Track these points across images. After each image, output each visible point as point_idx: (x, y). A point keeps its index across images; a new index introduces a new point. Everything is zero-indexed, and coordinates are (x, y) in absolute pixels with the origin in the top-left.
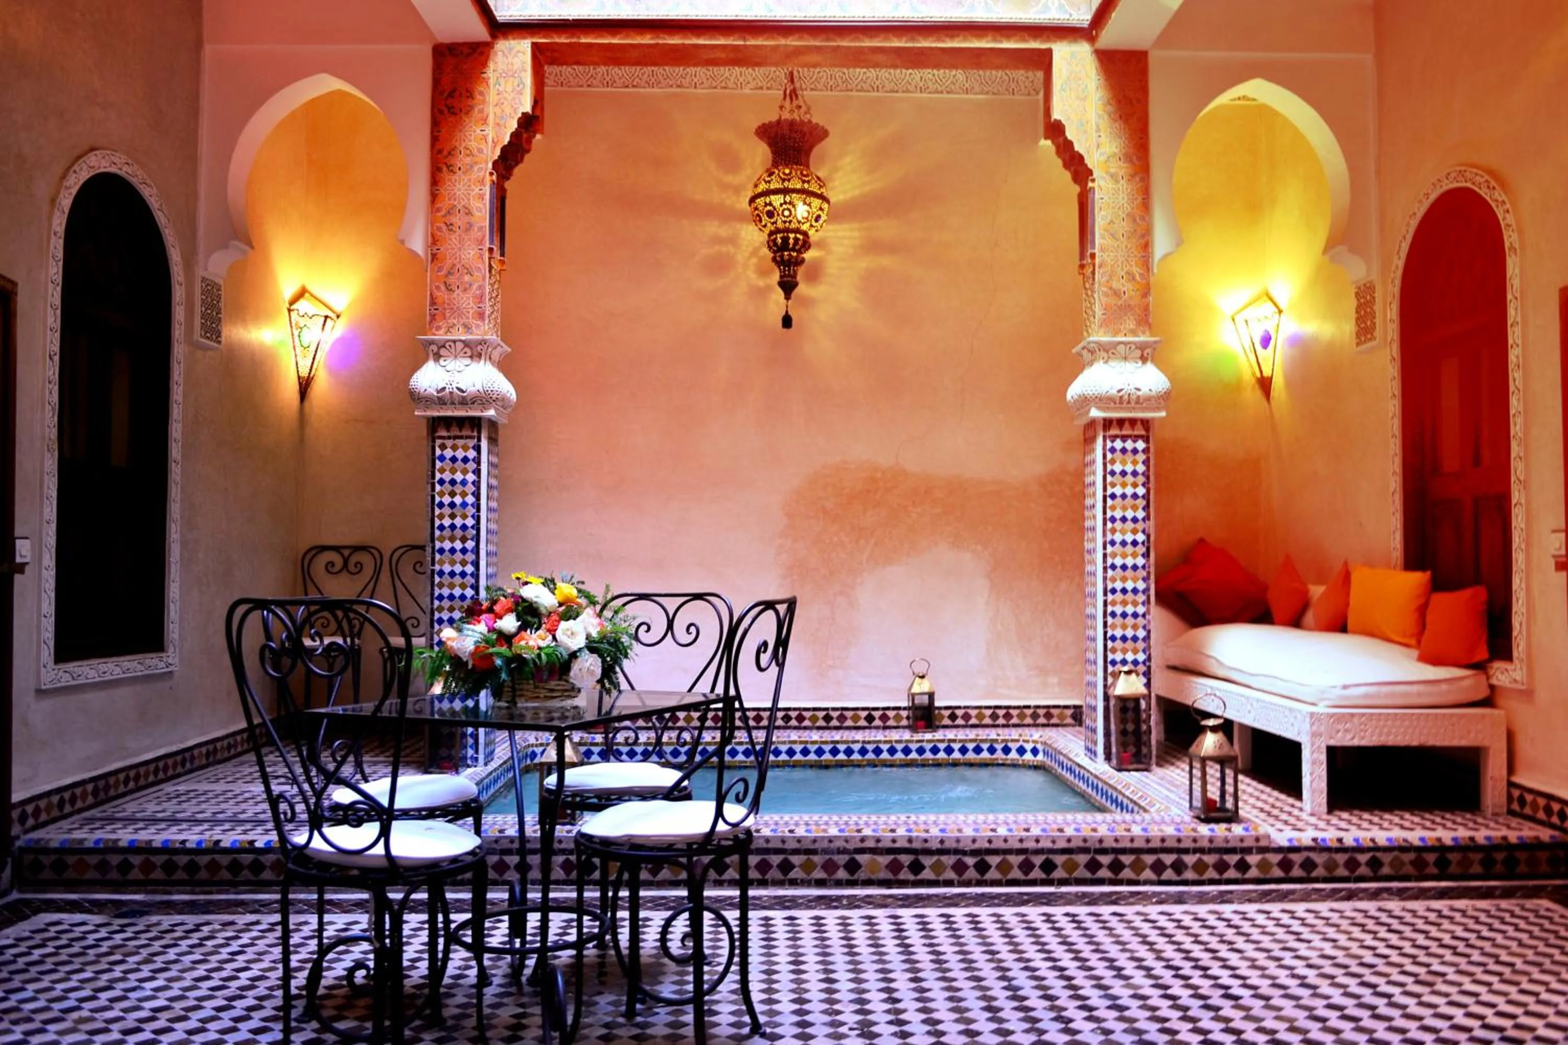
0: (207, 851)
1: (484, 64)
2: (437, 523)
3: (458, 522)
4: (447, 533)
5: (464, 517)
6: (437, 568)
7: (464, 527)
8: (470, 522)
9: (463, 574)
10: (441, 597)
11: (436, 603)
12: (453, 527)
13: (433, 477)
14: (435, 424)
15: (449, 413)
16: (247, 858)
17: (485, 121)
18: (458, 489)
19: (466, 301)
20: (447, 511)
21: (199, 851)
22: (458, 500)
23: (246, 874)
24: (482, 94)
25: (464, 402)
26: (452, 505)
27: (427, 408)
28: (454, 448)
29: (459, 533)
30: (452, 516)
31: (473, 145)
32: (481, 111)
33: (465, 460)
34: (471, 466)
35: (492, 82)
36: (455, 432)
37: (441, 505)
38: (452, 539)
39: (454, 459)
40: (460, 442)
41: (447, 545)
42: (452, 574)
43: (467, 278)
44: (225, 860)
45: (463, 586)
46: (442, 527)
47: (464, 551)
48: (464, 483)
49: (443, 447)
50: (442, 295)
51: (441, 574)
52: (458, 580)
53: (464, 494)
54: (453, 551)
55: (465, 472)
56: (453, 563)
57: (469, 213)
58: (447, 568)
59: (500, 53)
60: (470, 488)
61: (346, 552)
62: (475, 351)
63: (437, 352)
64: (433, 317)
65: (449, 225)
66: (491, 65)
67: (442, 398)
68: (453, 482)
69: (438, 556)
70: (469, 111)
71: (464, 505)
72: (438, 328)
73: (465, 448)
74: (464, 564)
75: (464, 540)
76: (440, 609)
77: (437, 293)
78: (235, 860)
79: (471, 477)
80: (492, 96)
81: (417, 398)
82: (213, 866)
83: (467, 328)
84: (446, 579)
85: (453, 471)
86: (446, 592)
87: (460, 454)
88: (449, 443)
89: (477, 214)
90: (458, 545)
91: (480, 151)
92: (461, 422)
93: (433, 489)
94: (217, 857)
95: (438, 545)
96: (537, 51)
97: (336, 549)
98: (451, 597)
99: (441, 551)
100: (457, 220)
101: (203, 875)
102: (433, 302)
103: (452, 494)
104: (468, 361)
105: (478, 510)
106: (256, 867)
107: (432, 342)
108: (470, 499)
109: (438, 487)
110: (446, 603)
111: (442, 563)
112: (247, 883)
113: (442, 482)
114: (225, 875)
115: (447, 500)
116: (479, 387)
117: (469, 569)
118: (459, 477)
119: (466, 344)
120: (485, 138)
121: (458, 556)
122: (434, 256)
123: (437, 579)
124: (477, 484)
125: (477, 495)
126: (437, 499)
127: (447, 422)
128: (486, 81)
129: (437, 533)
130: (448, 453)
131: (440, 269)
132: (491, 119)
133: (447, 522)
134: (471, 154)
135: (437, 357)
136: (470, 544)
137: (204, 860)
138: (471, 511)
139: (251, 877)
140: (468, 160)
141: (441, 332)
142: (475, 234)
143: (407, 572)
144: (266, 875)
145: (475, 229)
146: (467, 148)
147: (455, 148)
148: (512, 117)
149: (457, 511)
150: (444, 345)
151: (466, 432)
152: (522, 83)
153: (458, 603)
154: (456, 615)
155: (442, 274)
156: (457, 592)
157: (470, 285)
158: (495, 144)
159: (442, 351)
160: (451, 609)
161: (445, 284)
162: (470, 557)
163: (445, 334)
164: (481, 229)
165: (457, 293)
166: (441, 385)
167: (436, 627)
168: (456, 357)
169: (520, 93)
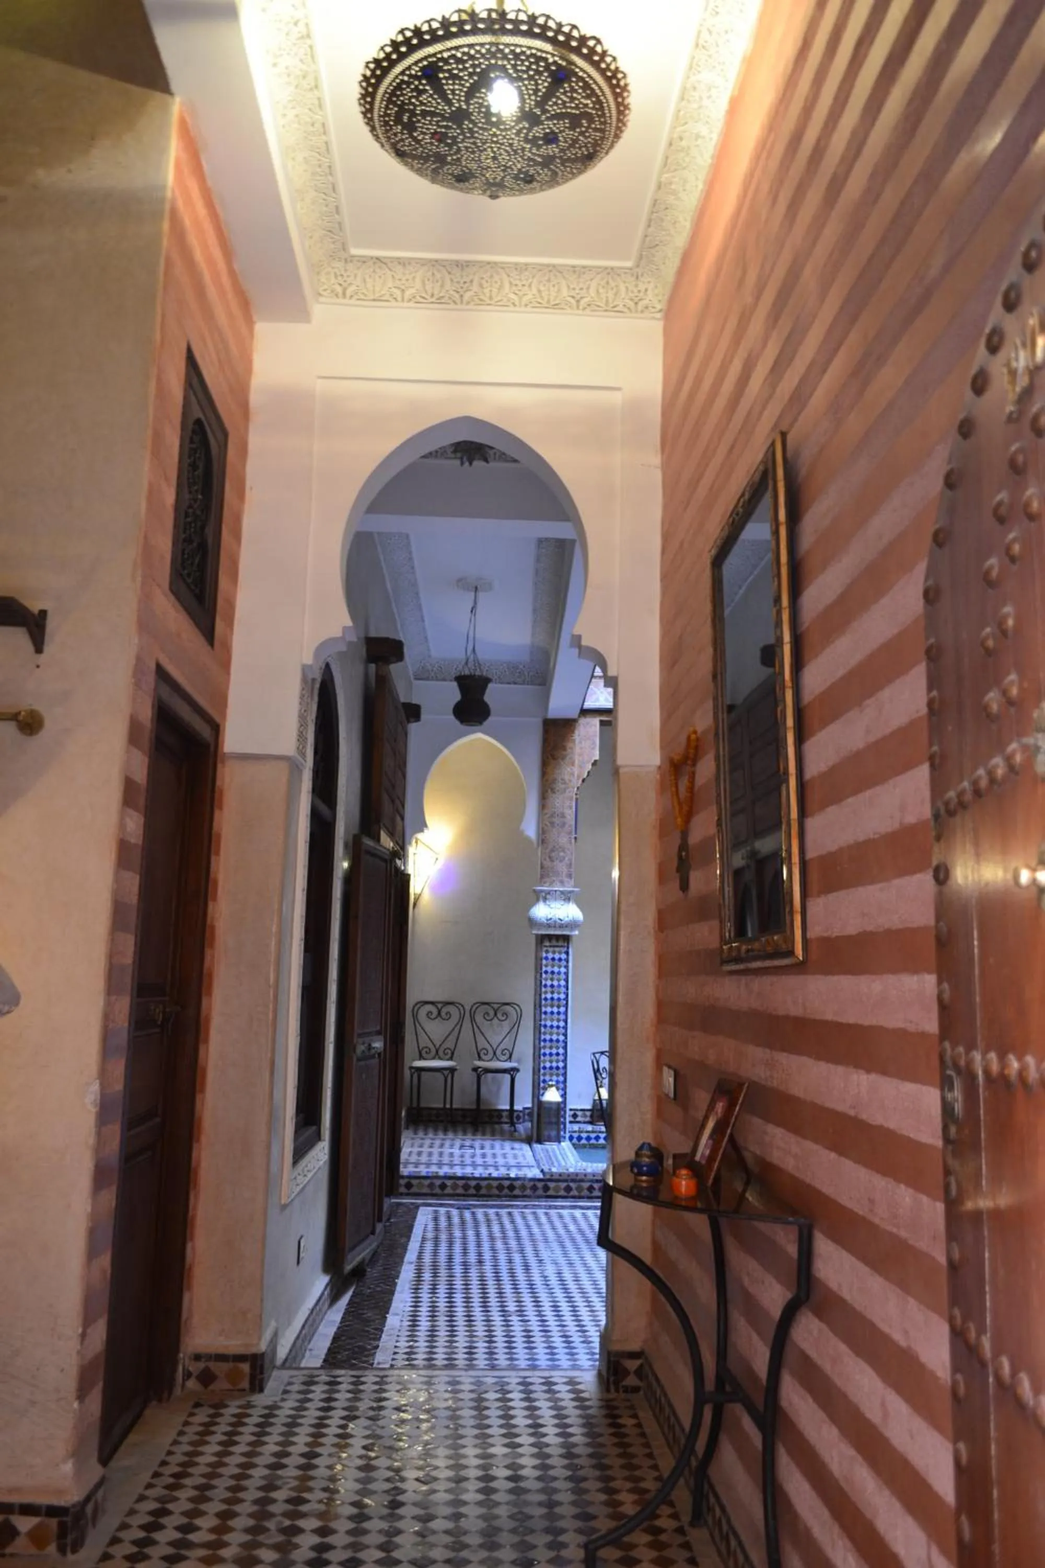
0: (485, 1179)
1: (573, 732)
2: (543, 996)
3: (556, 996)
4: (549, 1002)
5: (559, 993)
6: (543, 1023)
7: (559, 999)
8: (562, 996)
9: (558, 1027)
10: (545, 1040)
11: (542, 1044)
12: (552, 999)
13: (541, 969)
14: (542, 939)
15: (552, 933)
16: (507, 1183)
17: (573, 764)
18: (555, 976)
19: (562, 868)
20: (549, 989)
21: (481, 1179)
22: (555, 983)
23: (506, 1191)
24: (571, 748)
25: (561, 926)
26: (552, 986)
27: (539, 929)
28: (554, 952)
29: (556, 1003)
30: (552, 993)
31: (567, 778)
32: (571, 758)
33: (560, 960)
34: (564, 963)
35: (577, 742)
36: (554, 943)
37: (545, 986)
38: (552, 1006)
39: (553, 959)
40: (557, 949)
41: (549, 1009)
42: (552, 1027)
43: (562, 854)
44: (495, 1183)
45: (558, 1034)
46: (546, 999)
47: (559, 1013)
48: (559, 973)
49: (547, 952)
50: (547, 863)
51: (545, 1026)
52: (555, 1030)
53: (559, 980)
54: (552, 1013)
55: (560, 967)
56: (552, 1020)
57: (563, 816)
58: (549, 1023)
59: (582, 726)
60: (563, 976)
61: (440, 1006)
62: (567, 897)
63: (545, 897)
64: (542, 877)
65: (552, 824)
66: (577, 732)
67: (550, 924)
68: (553, 973)
69: (543, 1016)
70: (563, 758)
71: (559, 986)
72: (545, 883)
73: (560, 953)
74: (558, 1020)
75: (559, 1007)
76: (544, 1047)
77: (545, 863)
78: (500, 1184)
79: (563, 970)
80: (577, 750)
81: (532, 922)
82: (489, 1187)
83: (562, 882)
84: (548, 1029)
85: (553, 966)
86: (548, 1037)
87: (557, 956)
88: (551, 949)
89: (568, 817)
90: (555, 1010)
91: (570, 781)
92: (558, 937)
93: (541, 976)
94: (491, 1182)
95: (543, 1009)
96: (602, 723)
97: (432, 1003)
98: (551, 1040)
99: (545, 1013)
100: (556, 820)
101: (483, 1191)
102: (542, 867)
103: (552, 980)
104: (562, 902)
105: (567, 989)
106: (512, 1188)
107: (542, 891)
108: (563, 983)
109: (544, 976)
110: (548, 1044)
111: (546, 1020)
112: (506, 1196)
113: (546, 972)
114: (496, 1192)
115: (549, 983)
116: (571, 917)
117: (562, 1024)
118: (556, 969)
119: (562, 892)
120: (573, 774)
121: (555, 1016)
122: (543, 841)
123: (543, 1030)
124: (567, 974)
125: (567, 981)
126: (544, 982)
127: (550, 937)
128: (574, 741)
129: (543, 1002)
130: (550, 956)
131: (546, 848)
132: (577, 762)
133: (549, 996)
134: (565, 783)
135: (545, 899)
136: (562, 1009)
137: (484, 1183)
138: (563, 990)
139: (509, 1193)
140: (563, 786)
141: (547, 884)
142: (567, 828)
143: (479, 1018)
144: (517, 1192)
145: (567, 826)
146: (562, 779)
147: (555, 780)
148: (588, 762)
149: (556, 989)
150: (549, 893)
151: (560, 943)
152: (594, 743)
153: (554, 1044)
154: (554, 1051)
155: (547, 851)
156: (555, 1037)
157: (564, 858)
158: (579, 777)
159: (548, 897)
160: (551, 1048)
161: (550, 857)
162: (562, 1017)
163: (550, 886)
164: (570, 826)
165: (556, 863)
166: (549, 917)
167: (542, 1058)
168: (556, 900)
169: (593, 749)
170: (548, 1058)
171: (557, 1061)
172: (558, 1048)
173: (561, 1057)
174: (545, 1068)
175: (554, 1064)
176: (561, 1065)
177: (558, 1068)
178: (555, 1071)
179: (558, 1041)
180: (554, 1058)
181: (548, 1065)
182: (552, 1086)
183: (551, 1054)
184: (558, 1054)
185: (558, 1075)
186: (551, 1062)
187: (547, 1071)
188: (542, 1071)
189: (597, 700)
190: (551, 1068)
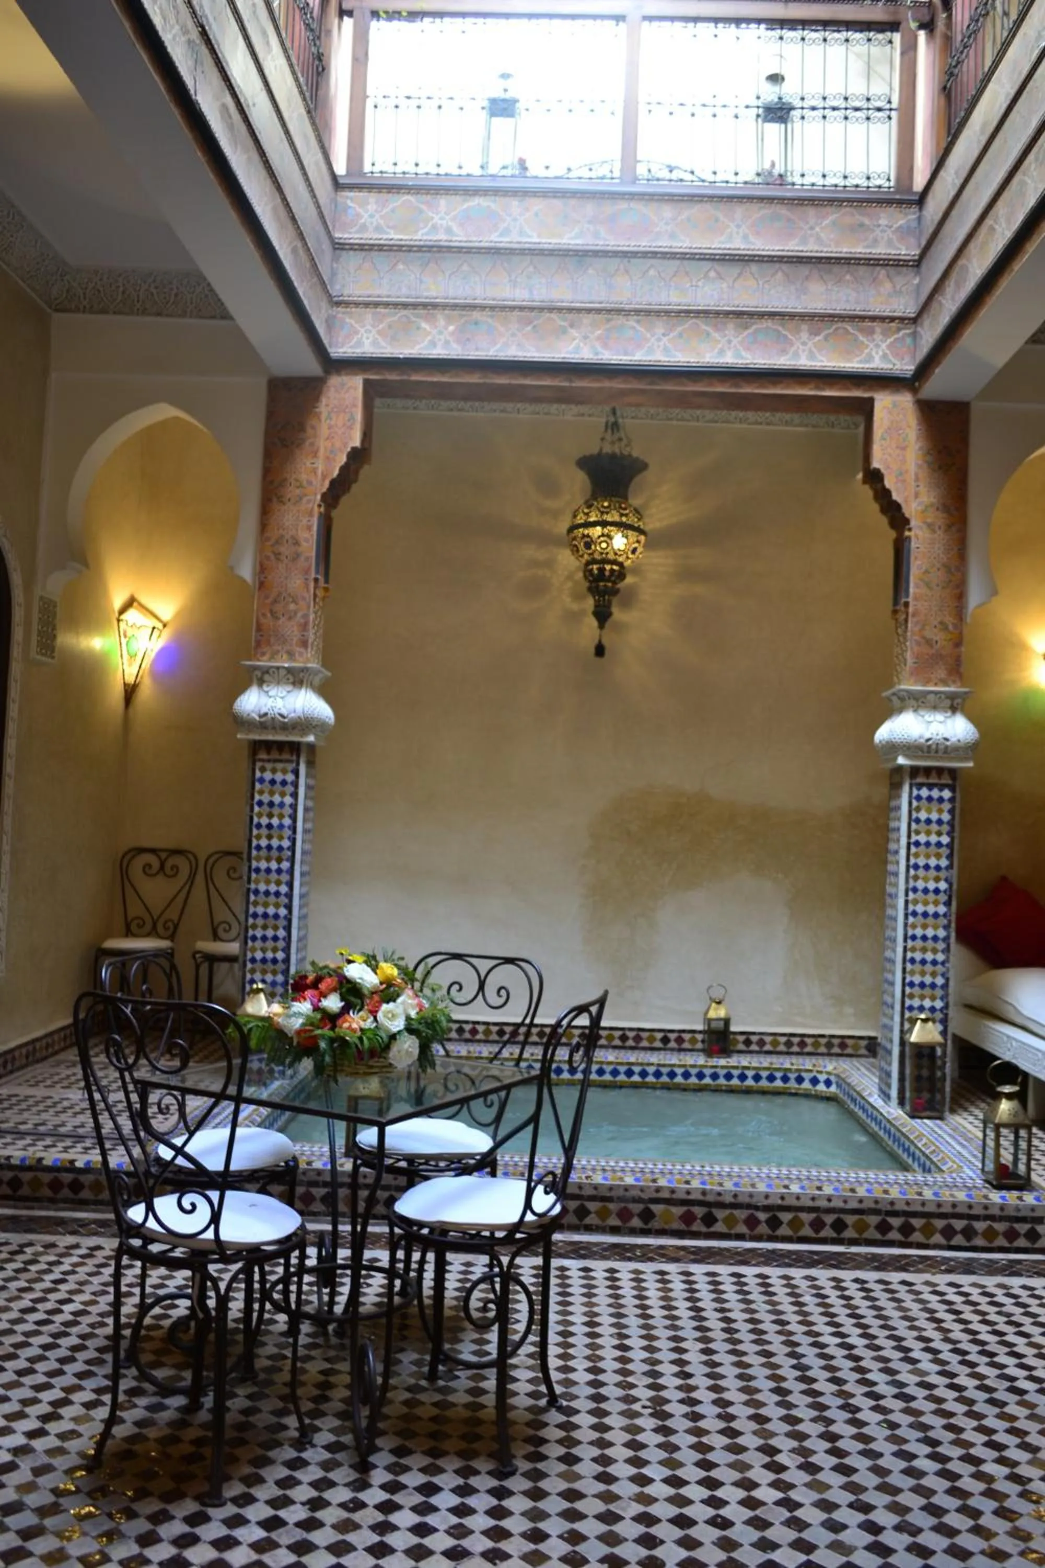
0: (30, 1168)
1: (317, 399)
2: (255, 843)
3: (275, 843)
4: (263, 853)
5: (281, 838)
6: (253, 886)
7: (280, 848)
8: (286, 843)
9: (277, 894)
10: (255, 915)
11: (251, 921)
12: (269, 848)
13: (252, 797)
14: (256, 747)
15: (270, 737)
16: (67, 1177)
17: (315, 454)
18: (276, 811)
19: (291, 630)
20: (264, 831)
21: (23, 1167)
22: (275, 821)
23: (66, 1192)
24: (313, 427)
25: (285, 727)
26: (269, 826)
27: (250, 731)
28: (274, 771)
29: (274, 853)
30: (270, 837)
31: (303, 477)
32: (312, 444)
33: (284, 783)
34: (290, 789)
35: (323, 416)
36: (275, 755)
37: (259, 826)
38: (268, 859)
39: (273, 782)
40: (279, 766)
41: (263, 865)
42: (267, 893)
43: (292, 607)
44: (46, 1178)
45: (277, 906)
46: (259, 848)
47: (279, 871)
48: (282, 805)
49: (263, 770)
50: (268, 621)
51: (256, 892)
52: (272, 899)
53: (281, 817)
54: (268, 871)
55: (283, 795)
56: (268, 882)
57: (297, 543)
58: (262, 887)
59: (333, 390)
60: (288, 811)
61: (163, 855)
62: (297, 679)
63: (262, 678)
64: (258, 644)
65: (277, 555)
66: (324, 400)
67: (267, 722)
68: (271, 804)
69: (254, 875)
70: (300, 444)
71: (281, 826)
72: (263, 654)
73: (284, 772)
74: (278, 883)
75: (279, 860)
76: (254, 927)
77: (263, 620)
78: (56, 1178)
79: (288, 800)
80: (323, 430)
81: (241, 722)
82: (36, 1184)
83: (291, 655)
84: (261, 898)
85: (272, 793)
86: (260, 910)
87: (279, 777)
88: (269, 766)
89: (305, 544)
90: (274, 865)
91: (310, 482)
92: (281, 746)
93: (252, 810)
94: (39, 1174)
95: (254, 864)
96: (369, 387)
97: (153, 851)
98: (265, 915)
99: (258, 870)
100: (285, 550)
101: (25, 1191)
102: (259, 629)
103: (270, 816)
104: (290, 688)
105: (294, 832)
106: (76, 1186)
107: (256, 668)
108: (287, 821)
109: (256, 809)
110: (260, 922)
111: (257, 882)
112: (66, 1201)
113: (260, 803)
114: (47, 1192)
115: (264, 821)
116: (299, 713)
117: (284, 889)
118: (277, 799)
119: (289, 670)
120: (315, 470)
121: (274, 876)
122: (262, 585)
123: (252, 897)
124: (294, 807)
125: (294, 818)
126: (256, 820)
127: (268, 746)
128: (318, 415)
129: (254, 853)
130: (268, 776)
131: (267, 597)
132: (321, 452)
133: (264, 843)
134: (301, 486)
135: (261, 682)
136: (285, 865)
137: (26, 1176)
138: (287, 833)
139: (71, 1195)
140: (298, 491)
141: (265, 658)
142: (302, 563)
143: (220, 876)
144: (86, 1194)
145: (302, 559)
146: (297, 480)
147: (285, 480)
148: (341, 451)
149: (274, 832)
150: (266, 671)
151: (286, 756)
152: (352, 418)
153: (271, 922)
154: (270, 933)
155: (269, 601)
156: (271, 911)
157: (296, 613)
158: (324, 477)
159: (266, 677)
160: (265, 927)
161: (271, 611)
162: (285, 877)
163: (269, 660)
164: (307, 559)
165: (282, 620)
166: (264, 710)
167: (250, 943)
168: (278, 683)
169: (351, 428)
170: (258, 944)
171: (275, 950)
172: (276, 928)
173: (281, 944)
174: (253, 960)
175: (270, 955)
176: (280, 955)
177: (275, 961)
178: (270, 966)
179: (276, 916)
180: (270, 944)
181: (259, 955)
182: (259, 991)
183: (264, 939)
184: (275, 939)
185: (274, 973)
186: (264, 950)
187: (258, 965)
188: (249, 966)
189: (359, 343)
190: (264, 960)
